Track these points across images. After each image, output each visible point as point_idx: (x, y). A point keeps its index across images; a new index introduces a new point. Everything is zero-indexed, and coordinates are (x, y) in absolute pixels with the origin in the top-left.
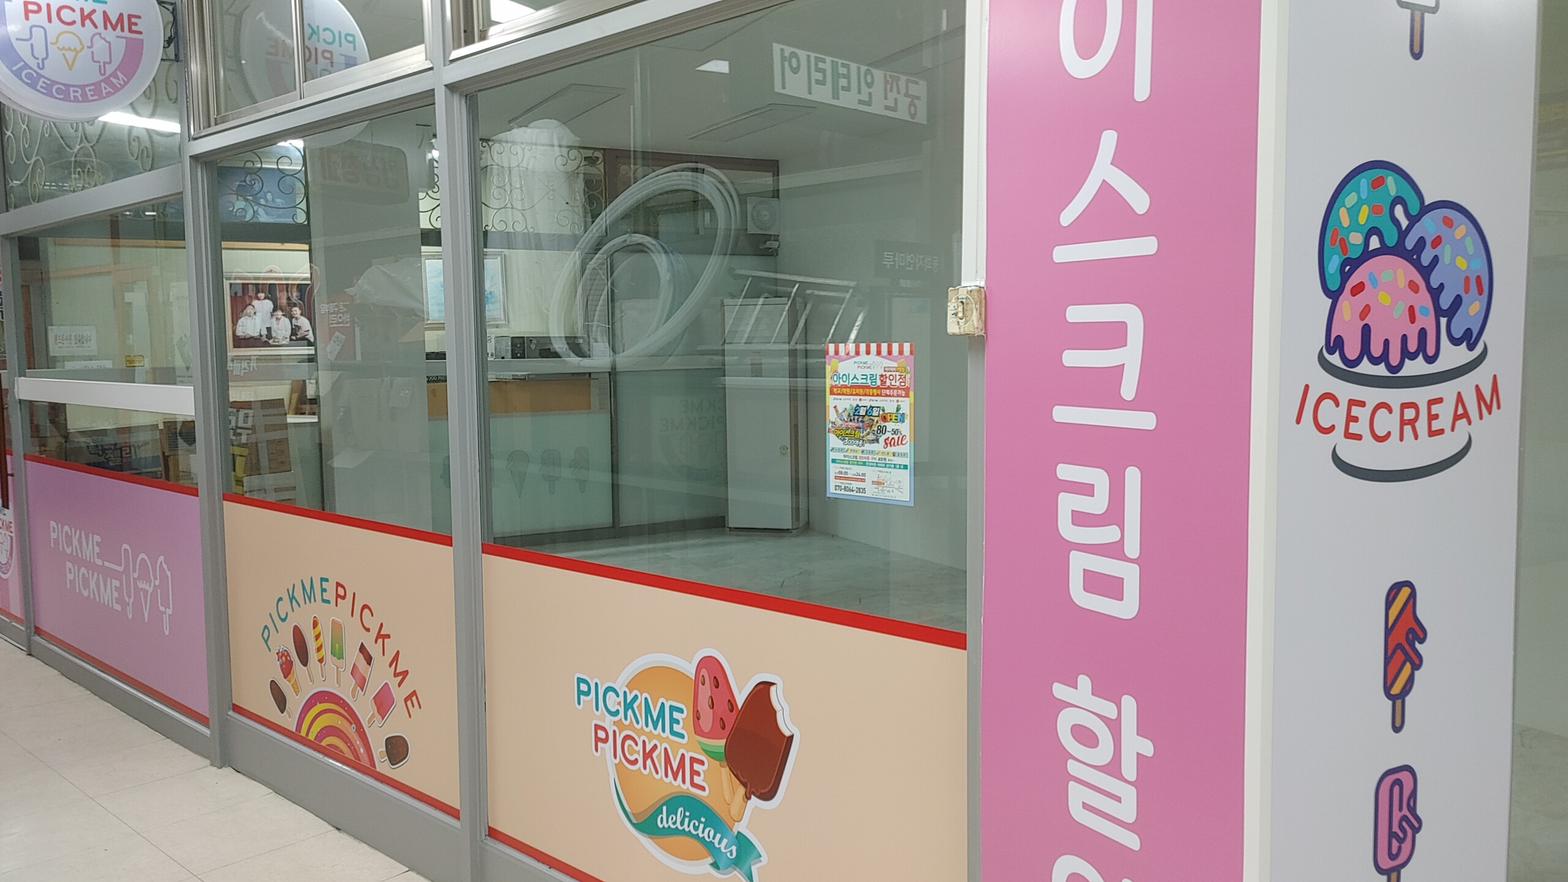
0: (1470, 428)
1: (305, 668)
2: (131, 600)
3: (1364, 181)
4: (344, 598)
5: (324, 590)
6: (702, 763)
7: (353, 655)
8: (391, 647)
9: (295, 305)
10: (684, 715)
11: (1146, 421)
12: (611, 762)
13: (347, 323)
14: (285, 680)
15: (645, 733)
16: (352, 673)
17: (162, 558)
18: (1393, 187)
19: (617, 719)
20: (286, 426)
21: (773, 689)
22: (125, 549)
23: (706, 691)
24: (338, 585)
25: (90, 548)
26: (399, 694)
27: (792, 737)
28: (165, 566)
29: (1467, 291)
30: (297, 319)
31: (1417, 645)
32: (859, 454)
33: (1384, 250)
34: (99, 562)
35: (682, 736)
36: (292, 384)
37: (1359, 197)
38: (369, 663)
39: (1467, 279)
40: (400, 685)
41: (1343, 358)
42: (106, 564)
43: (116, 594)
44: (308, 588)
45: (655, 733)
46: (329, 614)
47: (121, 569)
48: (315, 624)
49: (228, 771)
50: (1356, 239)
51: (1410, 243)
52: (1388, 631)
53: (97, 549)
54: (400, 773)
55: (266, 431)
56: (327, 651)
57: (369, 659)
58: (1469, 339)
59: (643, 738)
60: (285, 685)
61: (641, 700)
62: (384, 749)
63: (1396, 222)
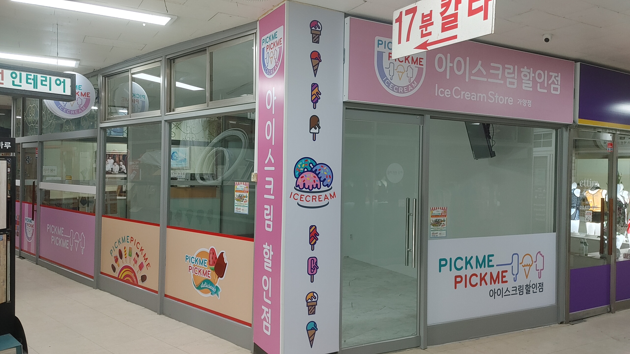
0: (328, 201)
1: (121, 260)
2: (72, 246)
3: (303, 160)
4: (133, 241)
5: (128, 239)
6: (210, 271)
7: (134, 255)
8: (144, 252)
9: (121, 161)
10: (207, 261)
11: (273, 197)
12: (192, 274)
13: (137, 168)
14: (116, 264)
15: (199, 267)
16: (134, 260)
17: (83, 233)
18: (309, 161)
19: (194, 264)
20: (116, 199)
21: (224, 254)
22: (72, 231)
23: (211, 255)
24: (132, 237)
25: (60, 231)
26: (145, 264)
27: (226, 264)
28: (83, 235)
29: (327, 178)
30: (121, 165)
31: (317, 236)
32: (240, 204)
33: (308, 171)
34: (63, 235)
35: (206, 266)
36: (118, 187)
37: (302, 163)
38: (138, 257)
39: (327, 176)
40: (145, 261)
41: (299, 188)
42: (65, 236)
43: (67, 244)
44: (123, 239)
45: (201, 266)
46: (128, 245)
47: (70, 237)
48: (125, 248)
49: (98, 290)
50: (302, 169)
51: (314, 170)
52: (310, 233)
53: (62, 232)
54: (144, 284)
55: (110, 201)
56: (127, 255)
57: (138, 256)
58: (328, 186)
59: (199, 268)
60: (116, 265)
61: (199, 259)
62: (141, 279)
63: (311, 167)
